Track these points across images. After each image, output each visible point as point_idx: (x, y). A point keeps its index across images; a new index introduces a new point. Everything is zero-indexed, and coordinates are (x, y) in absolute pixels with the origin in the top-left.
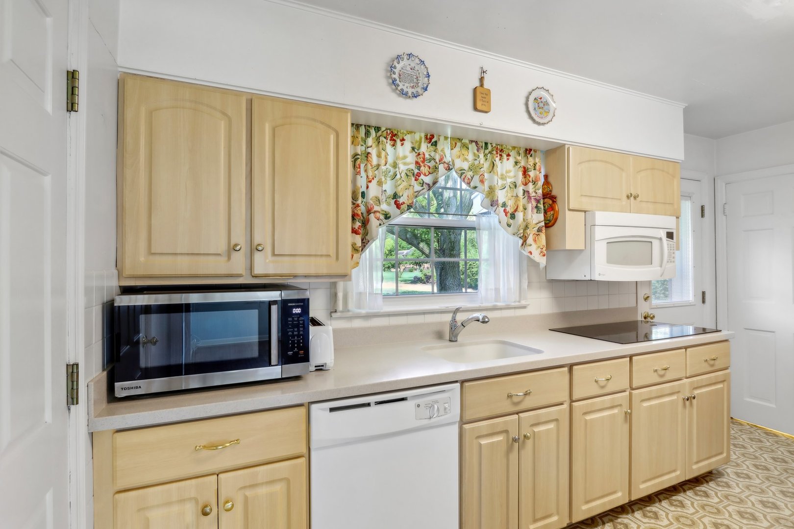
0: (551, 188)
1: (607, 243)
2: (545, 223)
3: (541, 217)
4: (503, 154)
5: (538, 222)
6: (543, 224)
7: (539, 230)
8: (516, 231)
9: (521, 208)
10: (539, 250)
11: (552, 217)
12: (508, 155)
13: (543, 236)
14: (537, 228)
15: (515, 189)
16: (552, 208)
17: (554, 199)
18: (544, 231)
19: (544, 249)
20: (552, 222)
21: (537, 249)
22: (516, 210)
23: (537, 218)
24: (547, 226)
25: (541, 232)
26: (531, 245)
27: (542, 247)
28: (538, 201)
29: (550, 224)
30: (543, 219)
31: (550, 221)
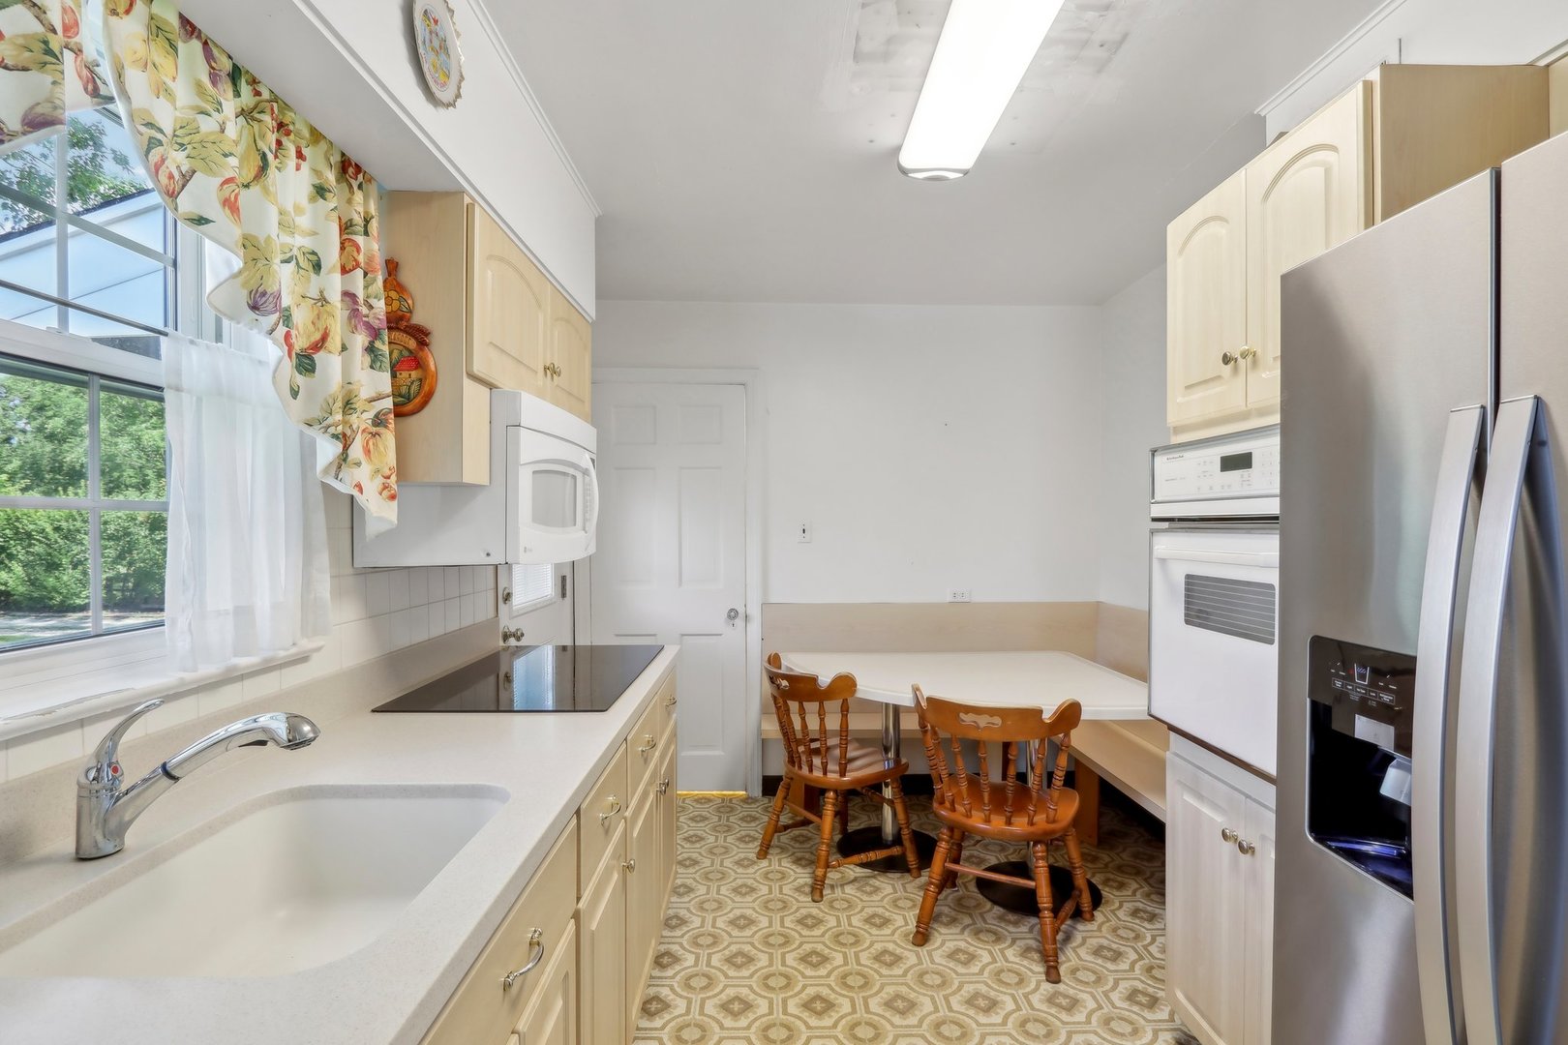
0: (410, 302)
1: (534, 472)
2: (395, 405)
3: (383, 381)
4: (284, 140)
5: (374, 395)
6: (388, 404)
7: (379, 421)
8: (318, 413)
9: (334, 342)
10: (379, 480)
11: (414, 388)
12: (300, 155)
13: (389, 438)
14: (371, 414)
15: (313, 276)
16: (416, 362)
17: (421, 335)
18: (392, 426)
19: (394, 478)
20: (418, 400)
21: (372, 477)
22: (319, 345)
23: (375, 384)
24: (400, 413)
25: (386, 427)
26: (358, 464)
27: (388, 473)
28: (375, 334)
29: (410, 407)
30: (390, 390)
31: (409, 400)
